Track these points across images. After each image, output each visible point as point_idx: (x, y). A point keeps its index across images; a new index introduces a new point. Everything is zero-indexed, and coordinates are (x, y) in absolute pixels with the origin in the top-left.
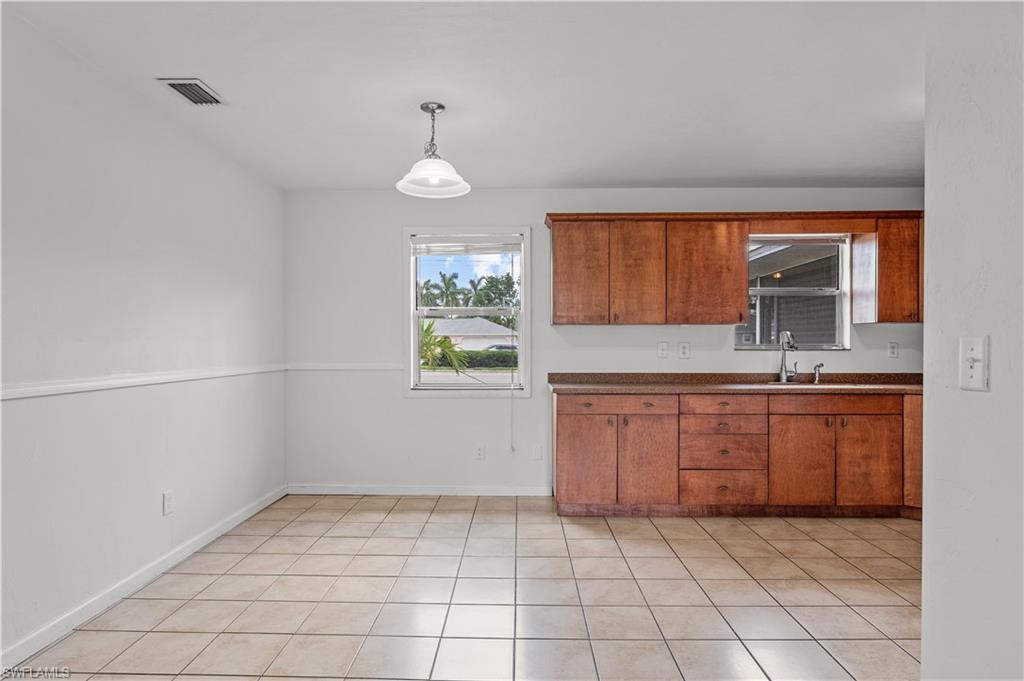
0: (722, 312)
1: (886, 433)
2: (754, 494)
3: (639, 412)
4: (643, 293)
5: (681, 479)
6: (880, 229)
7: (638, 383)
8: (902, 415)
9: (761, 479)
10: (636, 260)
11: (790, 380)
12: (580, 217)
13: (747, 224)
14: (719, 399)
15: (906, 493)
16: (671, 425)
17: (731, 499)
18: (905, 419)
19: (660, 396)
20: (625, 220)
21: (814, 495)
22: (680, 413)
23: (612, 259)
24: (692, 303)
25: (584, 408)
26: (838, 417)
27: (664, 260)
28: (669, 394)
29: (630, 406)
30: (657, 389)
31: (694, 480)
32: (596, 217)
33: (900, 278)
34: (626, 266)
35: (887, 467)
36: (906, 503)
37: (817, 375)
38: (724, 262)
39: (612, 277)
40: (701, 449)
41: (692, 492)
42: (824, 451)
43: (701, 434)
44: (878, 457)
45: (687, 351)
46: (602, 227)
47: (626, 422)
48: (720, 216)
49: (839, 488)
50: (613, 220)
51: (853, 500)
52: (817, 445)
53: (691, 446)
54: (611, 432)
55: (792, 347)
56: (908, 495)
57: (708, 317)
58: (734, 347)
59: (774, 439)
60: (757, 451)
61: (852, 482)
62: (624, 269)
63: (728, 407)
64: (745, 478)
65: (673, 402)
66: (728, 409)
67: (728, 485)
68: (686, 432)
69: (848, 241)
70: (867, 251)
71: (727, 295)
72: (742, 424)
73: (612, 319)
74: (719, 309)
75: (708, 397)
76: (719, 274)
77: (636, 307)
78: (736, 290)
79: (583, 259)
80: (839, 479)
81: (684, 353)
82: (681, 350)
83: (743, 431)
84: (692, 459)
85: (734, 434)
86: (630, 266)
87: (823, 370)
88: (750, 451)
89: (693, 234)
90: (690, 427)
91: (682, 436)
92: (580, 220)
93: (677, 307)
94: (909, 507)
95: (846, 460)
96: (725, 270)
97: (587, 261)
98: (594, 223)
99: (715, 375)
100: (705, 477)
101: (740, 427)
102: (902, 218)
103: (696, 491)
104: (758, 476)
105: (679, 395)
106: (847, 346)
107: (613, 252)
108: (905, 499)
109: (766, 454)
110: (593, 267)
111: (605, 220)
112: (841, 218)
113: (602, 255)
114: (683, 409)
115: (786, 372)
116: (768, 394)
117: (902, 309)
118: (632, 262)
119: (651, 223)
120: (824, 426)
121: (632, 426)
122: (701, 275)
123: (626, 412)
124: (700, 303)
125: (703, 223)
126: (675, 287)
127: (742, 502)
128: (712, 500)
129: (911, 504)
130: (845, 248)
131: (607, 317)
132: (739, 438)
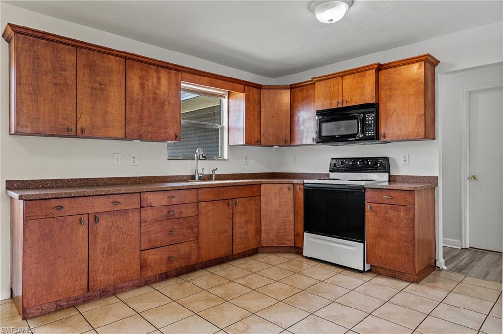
0: (165, 133)
1: (254, 207)
2: (190, 258)
3: (108, 210)
4: (106, 113)
5: (142, 258)
6: (246, 92)
7: (98, 186)
8: (261, 195)
9: (194, 246)
10: (101, 85)
11: (201, 179)
12: (47, 37)
13: (180, 74)
14: (168, 194)
15: (262, 239)
16: (134, 217)
17: (176, 265)
18: (262, 198)
19: (125, 195)
20: (90, 49)
21: (222, 251)
22: (141, 207)
23: (79, 81)
24: (144, 124)
25: (55, 212)
26: (234, 200)
27: (124, 89)
28: (133, 193)
29: (100, 205)
30: (123, 189)
31: (152, 257)
32: (63, 40)
33: (254, 120)
34: (92, 89)
35: (255, 226)
36: (262, 245)
37: (214, 175)
38: (166, 97)
39: (79, 96)
40: (156, 232)
41: (150, 266)
42: (227, 222)
43: (156, 221)
44: (251, 221)
45: (136, 160)
46: (69, 51)
47: (96, 220)
48: (163, 64)
49: (235, 243)
50: (79, 47)
51: (240, 249)
52: (224, 219)
53: (149, 232)
54: (82, 230)
55: (205, 158)
56: (264, 240)
57: (155, 136)
58: (167, 158)
59: (202, 218)
60: (192, 228)
61: (240, 238)
62: (89, 90)
63: (174, 200)
64: (184, 248)
65: (136, 199)
66: (174, 201)
67: (174, 255)
68: (145, 221)
69: (227, 97)
70: (238, 104)
71: (168, 121)
72: (183, 210)
73: (79, 132)
74: (162, 131)
75: (162, 193)
76: (162, 105)
77: (100, 124)
78: (173, 118)
79: (50, 75)
80: (234, 237)
81: (134, 162)
82: (132, 160)
83: (184, 215)
84: (150, 241)
85: (178, 218)
86: (95, 89)
87: (217, 172)
88: (188, 229)
89: (145, 73)
90: (148, 217)
91: (143, 225)
92: (47, 39)
93: (133, 126)
94: (263, 247)
95: (237, 225)
96: (166, 103)
97: (54, 78)
98: (61, 45)
99: (155, 177)
100: (159, 253)
101: (182, 213)
102: (254, 87)
103: (152, 265)
104: (193, 245)
105: (140, 193)
106: (226, 158)
107: (80, 74)
108: (262, 242)
109: (197, 229)
110: (60, 84)
111: (72, 45)
112: (229, 81)
113: (70, 74)
114: (144, 204)
115: (198, 174)
116: (198, 188)
117: (254, 137)
118: (97, 86)
119: (114, 57)
120: (227, 206)
121: (102, 222)
122: (150, 104)
123: (97, 210)
124: (149, 125)
125: (152, 66)
126: (132, 111)
127: (183, 265)
128: (163, 269)
129: (265, 245)
130: (225, 101)
131: (74, 130)
132: (181, 221)
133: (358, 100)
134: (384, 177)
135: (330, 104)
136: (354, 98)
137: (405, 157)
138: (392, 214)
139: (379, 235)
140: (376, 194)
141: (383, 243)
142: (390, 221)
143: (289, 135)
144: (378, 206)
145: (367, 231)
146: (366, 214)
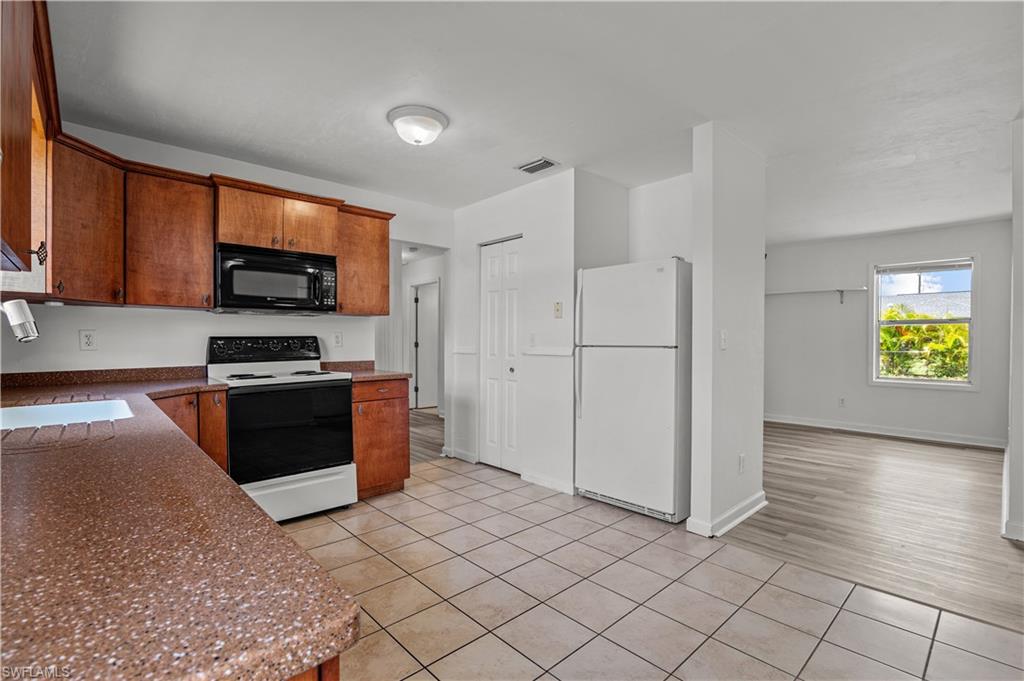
133: (310, 245)
134: (315, 365)
135: (256, 237)
136: (303, 240)
137: (337, 337)
138: (386, 411)
139: (371, 445)
140: (365, 389)
141: (376, 452)
142: (385, 421)
143: (122, 281)
144: (369, 406)
145: (355, 446)
146: (353, 419)
